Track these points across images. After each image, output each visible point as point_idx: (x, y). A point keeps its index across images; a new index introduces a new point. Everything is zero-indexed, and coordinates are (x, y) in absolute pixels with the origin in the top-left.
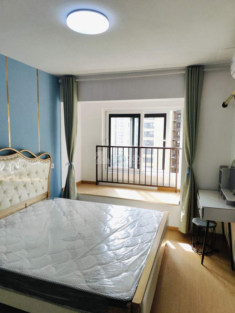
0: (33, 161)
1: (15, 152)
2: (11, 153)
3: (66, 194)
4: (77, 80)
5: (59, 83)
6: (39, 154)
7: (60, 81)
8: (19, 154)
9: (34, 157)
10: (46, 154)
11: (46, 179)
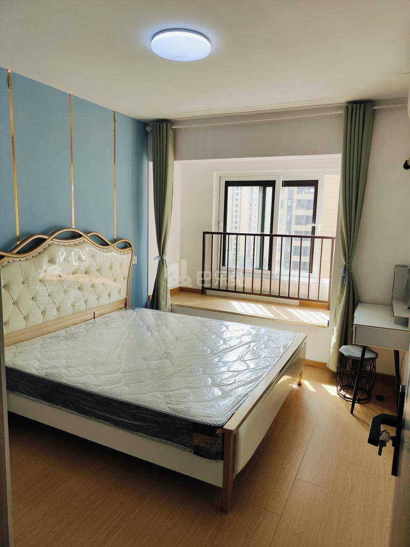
0: (105, 250)
1: (81, 236)
2: (75, 236)
3: (154, 303)
4: (173, 127)
5: (147, 132)
6: (115, 241)
7: (148, 129)
8: (85, 238)
9: (108, 245)
10: (125, 242)
11: (124, 279)
